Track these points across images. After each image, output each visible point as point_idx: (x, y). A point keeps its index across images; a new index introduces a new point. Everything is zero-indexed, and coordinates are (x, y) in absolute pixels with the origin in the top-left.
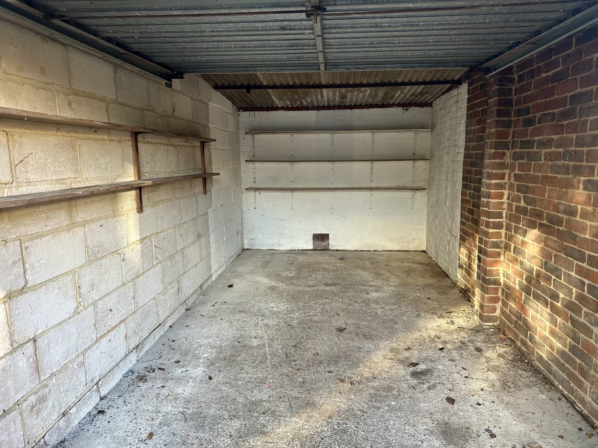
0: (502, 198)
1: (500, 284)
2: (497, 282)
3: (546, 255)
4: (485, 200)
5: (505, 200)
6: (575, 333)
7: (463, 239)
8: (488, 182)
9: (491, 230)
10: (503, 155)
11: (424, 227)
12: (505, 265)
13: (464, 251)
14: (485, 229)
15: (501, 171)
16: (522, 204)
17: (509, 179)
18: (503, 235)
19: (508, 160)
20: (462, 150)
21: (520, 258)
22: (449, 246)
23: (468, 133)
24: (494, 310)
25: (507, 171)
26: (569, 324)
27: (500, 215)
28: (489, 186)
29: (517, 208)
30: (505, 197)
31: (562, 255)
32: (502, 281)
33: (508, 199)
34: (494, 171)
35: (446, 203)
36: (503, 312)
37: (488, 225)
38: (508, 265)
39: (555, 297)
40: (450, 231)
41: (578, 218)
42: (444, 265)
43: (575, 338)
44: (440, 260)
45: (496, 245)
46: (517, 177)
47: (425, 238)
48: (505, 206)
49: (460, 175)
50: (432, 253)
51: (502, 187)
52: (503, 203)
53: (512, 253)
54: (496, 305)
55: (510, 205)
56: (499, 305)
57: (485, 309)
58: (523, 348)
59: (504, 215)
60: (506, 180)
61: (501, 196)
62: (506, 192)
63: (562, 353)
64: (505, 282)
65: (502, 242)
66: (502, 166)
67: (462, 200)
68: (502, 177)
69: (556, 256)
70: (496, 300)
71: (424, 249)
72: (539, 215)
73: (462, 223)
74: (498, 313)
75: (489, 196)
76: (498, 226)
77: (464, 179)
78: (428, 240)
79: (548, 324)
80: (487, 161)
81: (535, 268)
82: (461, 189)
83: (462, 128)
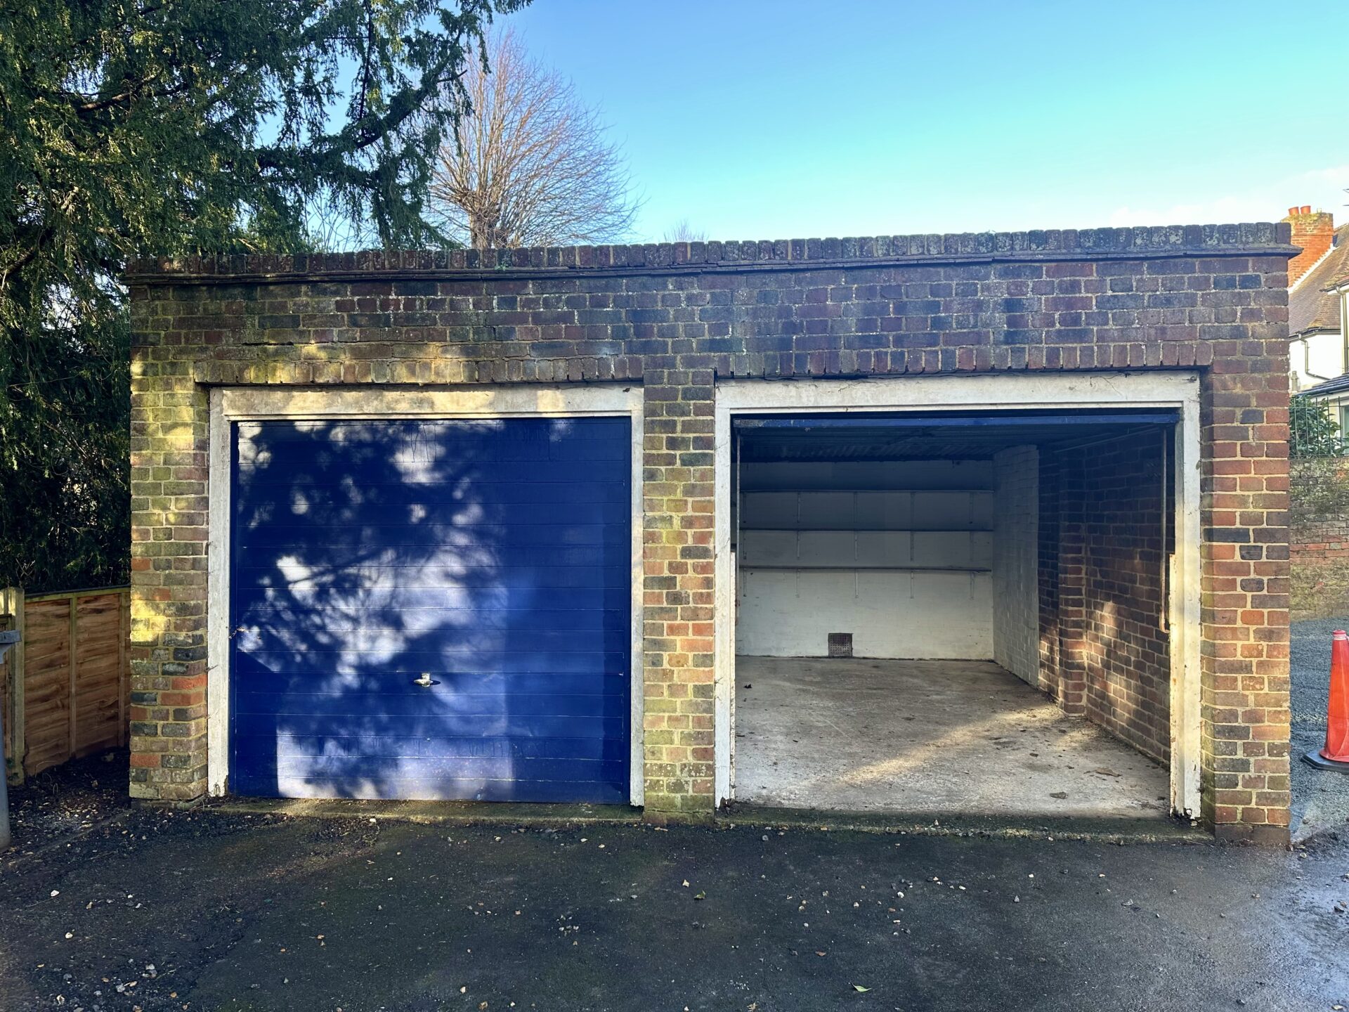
0: (1080, 573)
1: (1084, 669)
2: (1081, 667)
3: (1119, 624)
4: (1063, 576)
5: (1083, 575)
6: (1143, 688)
7: (1043, 630)
8: (1065, 556)
9: (1070, 608)
10: (1077, 529)
11: (991, 626)
12: (1087, 646)
13: (1045, 644)
14: (1065, 608)
15: (1077, 545)
16: (1099, 578)
17: (1086, 553)
18: (1084, 612)
19: (1083, 533)
20: (1036, 521)
21: (1100, 634)
22: (1027, 643)
23: (1041, 500)
24: (1080, 698)
25: (1083, 545)
26: (1139, 683)
27: (1079, 592)
28: (1066, 561)
29: (1095, 582)
30: (1084, 572)
31: (1131, 621)
32: (1086, 665)
33: (1086, 574)
34: (1070, 545)
35: (1019, 588)
36: (1089, 699)
37: (1067, 603)
38: (1090, 644)
39: (1127, 662)
40: (1027, 623)
41: (1138, 585)
42: (1019, 671)
43: (1143, 693)
44: (1015, 666)
45: (1077, 624)
46: (1093, 551)
47: (991, 641)
48: (1084, 582)
49: (1035, 551)
50: (1004, 661)
51: (1079, 561)
52: (1082, 578)
53: (1093, 632)
54: (1082, 693)
55: (1088, 580)
56: (1085, 692)
57: (1070, 697)
58: (1109, 728)
59: (1084, 592)
60: (1083, 554)
61: (1079, 571)
62: (1084, 567)
63: (1137, 713)
64: (1089, 665)
65: (1083, 621)
66: (1078, 539)
67: (1039, 581)
68: (1079, 550)
69: (1127, 622)
70: (1080, 687)
71: (992, 657)
72: (1111, 586)
73: (1041, 610)
74: (1084, 702)
75: (1066, 571)
76: (1078, 603)
77: (1041, 555)
78: (996, 643)
79: (1125, 690)
80: (1062, 534)
81: (1113, 639)
82: (1037, 567)
83: (1034, 493)
